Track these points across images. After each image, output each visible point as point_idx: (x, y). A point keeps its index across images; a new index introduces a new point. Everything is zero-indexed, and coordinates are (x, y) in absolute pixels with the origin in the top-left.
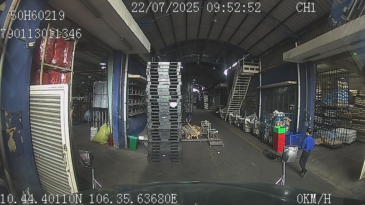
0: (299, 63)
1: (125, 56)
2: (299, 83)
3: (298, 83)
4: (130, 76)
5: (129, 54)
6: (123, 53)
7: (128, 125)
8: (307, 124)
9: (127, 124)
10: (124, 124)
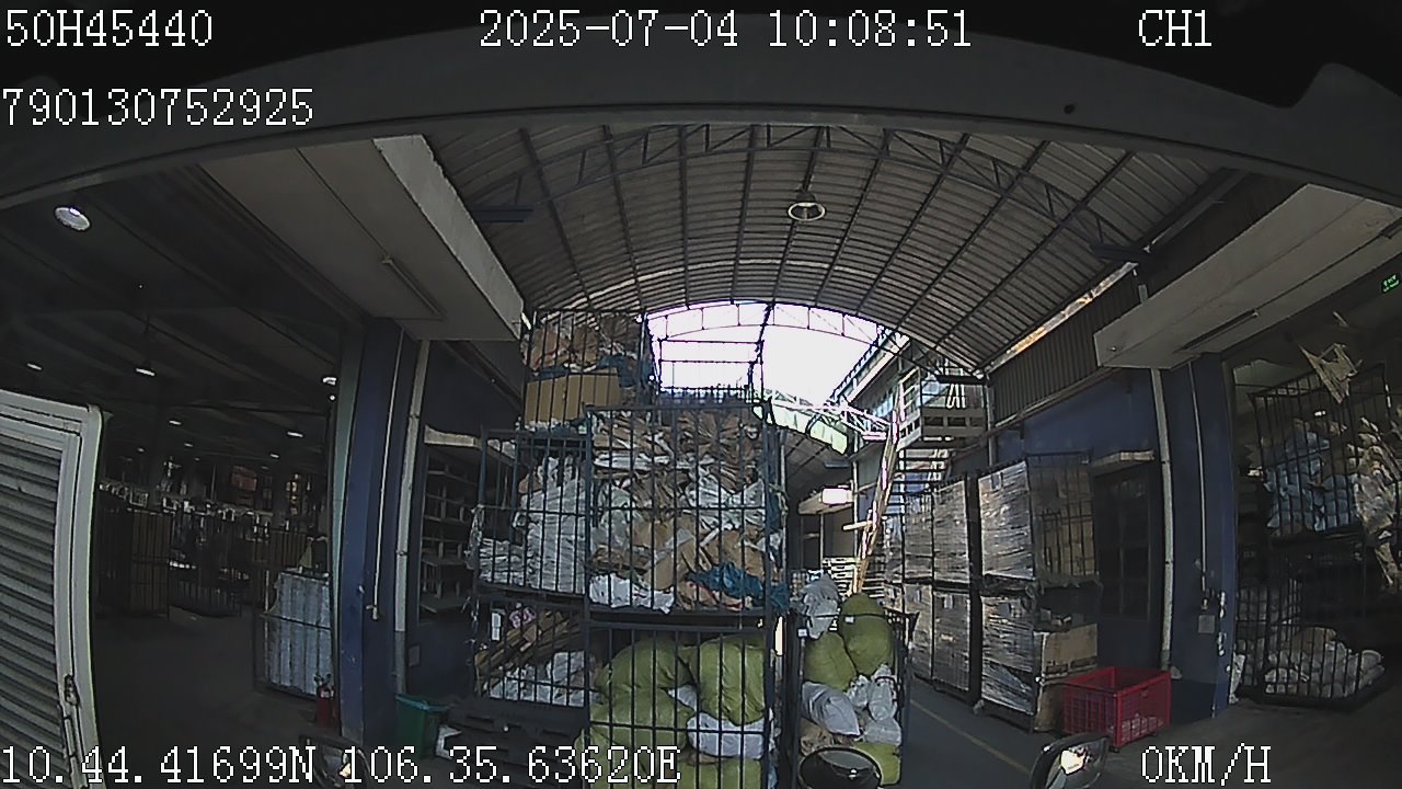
0: (1160, 370)
1: (413, 346)
2: (1166, 457)
3: (1158, 455)
4: (435, 438)
5: (432, 341)
6: (405, 334)
7: (418, 648)
8: (1206, 624)
9: (408, 646)
10: (397, 645)
